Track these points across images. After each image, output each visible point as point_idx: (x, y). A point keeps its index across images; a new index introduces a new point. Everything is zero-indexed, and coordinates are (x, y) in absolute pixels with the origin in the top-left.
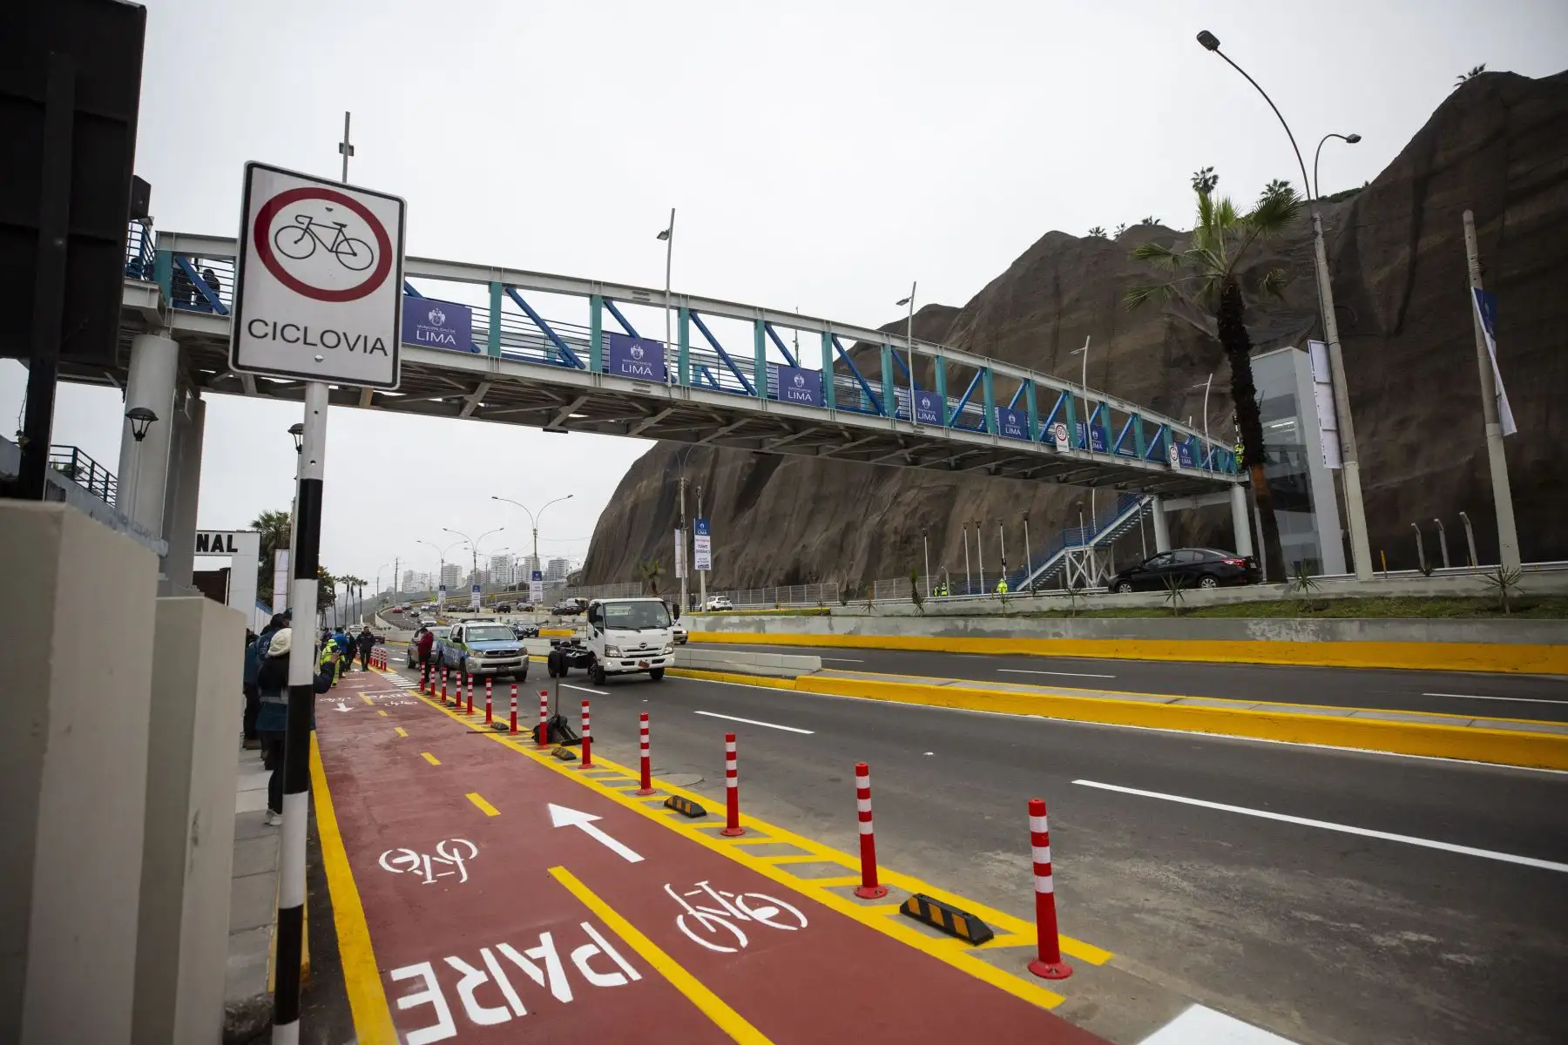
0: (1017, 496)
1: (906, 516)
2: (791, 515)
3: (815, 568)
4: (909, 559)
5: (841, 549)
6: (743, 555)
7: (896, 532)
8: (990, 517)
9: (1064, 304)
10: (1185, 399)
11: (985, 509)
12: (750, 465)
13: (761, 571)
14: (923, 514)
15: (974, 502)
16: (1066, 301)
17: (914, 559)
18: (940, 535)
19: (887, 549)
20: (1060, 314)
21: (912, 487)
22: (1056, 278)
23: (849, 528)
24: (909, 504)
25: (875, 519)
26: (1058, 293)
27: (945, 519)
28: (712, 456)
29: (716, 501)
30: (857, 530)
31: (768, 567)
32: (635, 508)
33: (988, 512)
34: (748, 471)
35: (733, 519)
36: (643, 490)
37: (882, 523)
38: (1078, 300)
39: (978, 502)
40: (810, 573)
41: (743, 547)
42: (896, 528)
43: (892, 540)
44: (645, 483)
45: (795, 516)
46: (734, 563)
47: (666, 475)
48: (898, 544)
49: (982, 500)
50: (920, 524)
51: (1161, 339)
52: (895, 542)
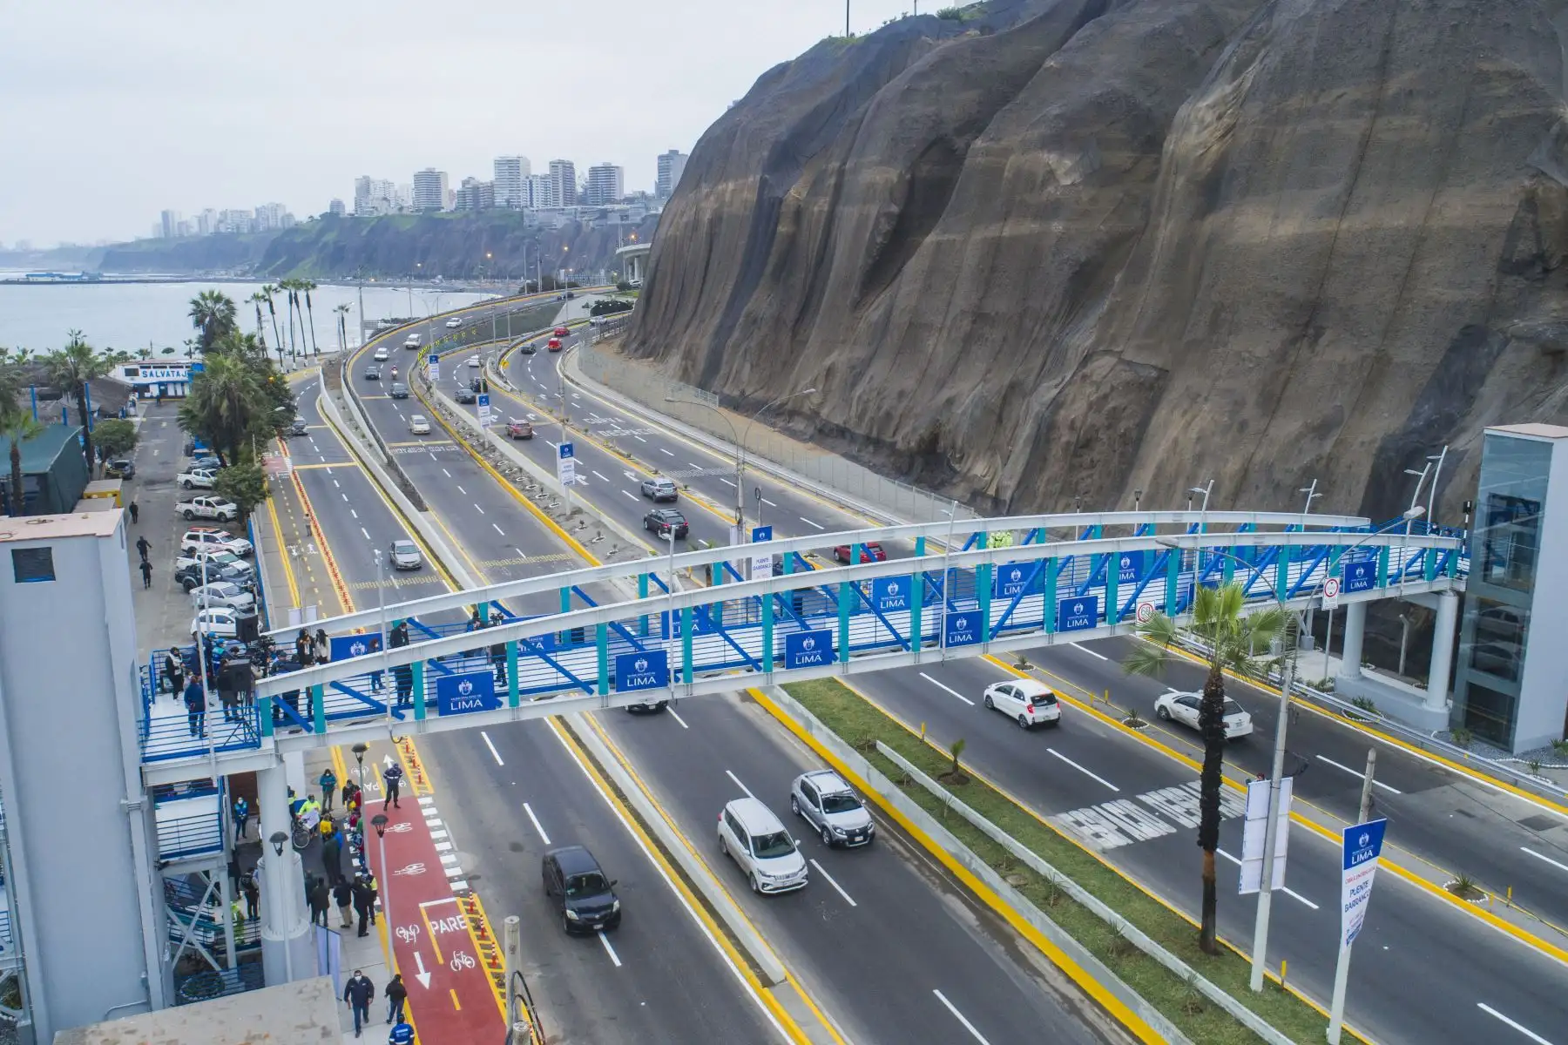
0: (1243, 425)
1: (1090, 406)
2: (941, 329)
3: (959, 443)
4: (1084, 474)
5: (1000, 420)
6: (867, 378)
7: (1072, 427)
8: (1198, 448)
9: (1390, 92)
10: (1506, 342)
11: (1194, 436)
12: (888, 215)
13: (888, 415)
14: (1114, 409)
15: (1185, 412)
16: (1393, 87)
17: (1090, 476)
18: (1132, 446)
19: (1056, 450)
20: (1378, 107)
21: (1107, 352)
22: (1388, 37)
23: (1014, 390)
24: (1098, 385)
25: (1048, 392)
26: (1383, 69)
27: (1143, 425)
28: (832, 181)
29: (836, 264)
30: (1024, 398)
31: (900, 411)
32: (716, 220)
33: (1199, 439)
34: (885, 227)
35: (857, 305)
36: (727, 197)
37: (1056, 404)
38: (1411, 92)
39: (1188, 417)
40: (953, 447)
41: (868, 362)
42: (1073, 422)
43: (1064, 439)
44: (731, 186)
45: (945, 334)
46: (854, 385)
47: (763, 184)
48: (1072, 448)
49: (1194, 417)
50: (1106, 424)
51: (1507, 218)
52: (1068, 443)
